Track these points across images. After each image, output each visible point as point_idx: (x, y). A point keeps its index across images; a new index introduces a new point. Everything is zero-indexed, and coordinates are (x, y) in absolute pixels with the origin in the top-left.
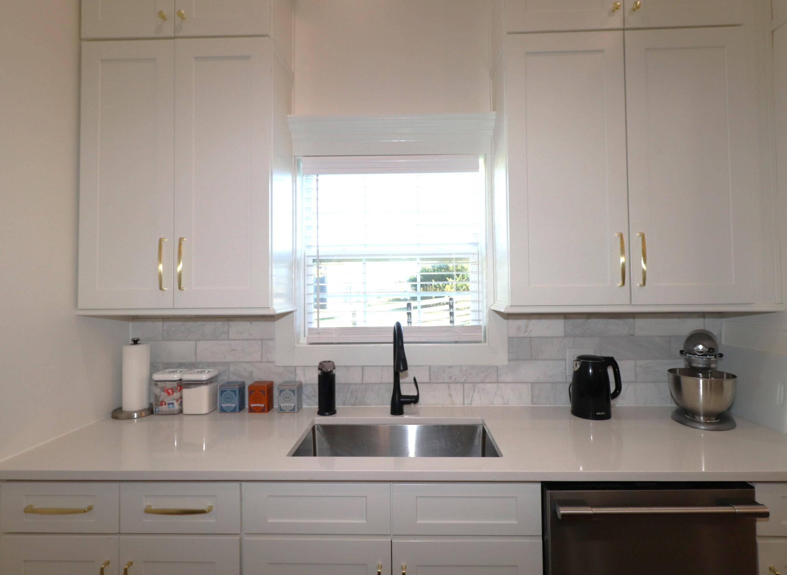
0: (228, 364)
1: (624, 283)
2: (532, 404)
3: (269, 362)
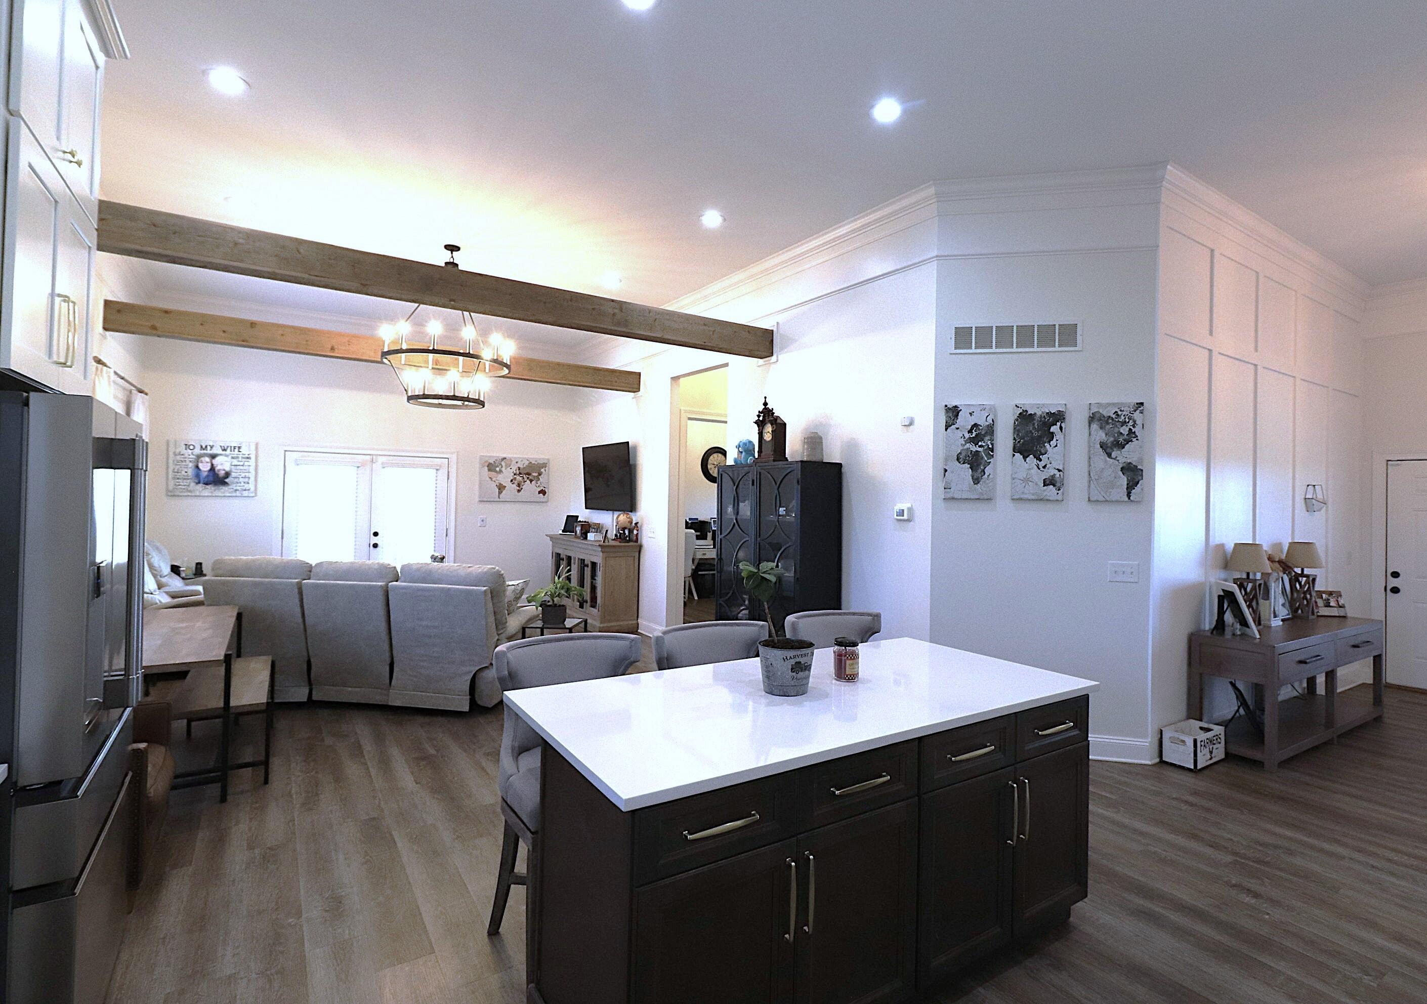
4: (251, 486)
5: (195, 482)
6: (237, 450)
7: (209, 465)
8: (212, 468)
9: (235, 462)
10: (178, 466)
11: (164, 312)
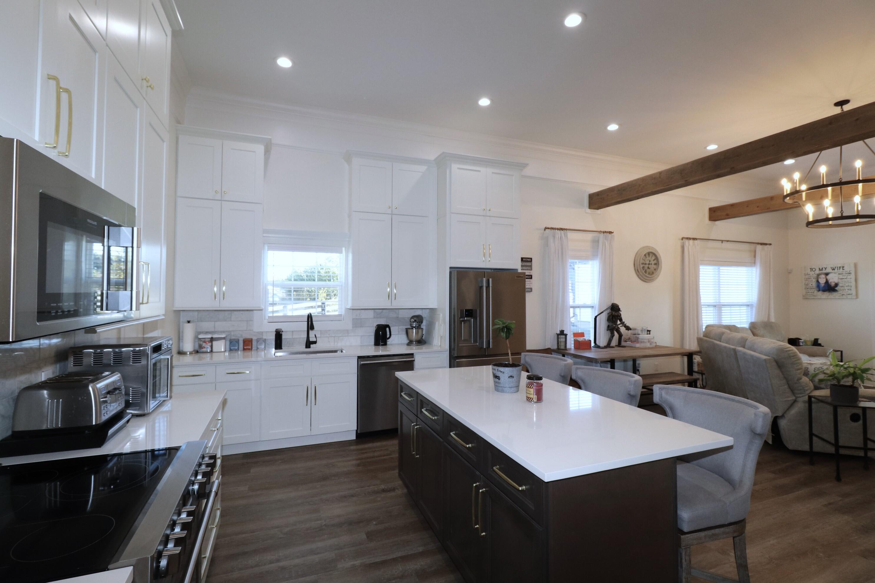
0: (230, 332)
1: (389, 299)
2: (361, 344)
3: (250, 330)
4: (853, 292)
5: (817, 290)
6: (841, 269)
7: (825, 279)
8: (827, 282)
9: (841, 277)
10: (807, 282)
11: (732, 205)
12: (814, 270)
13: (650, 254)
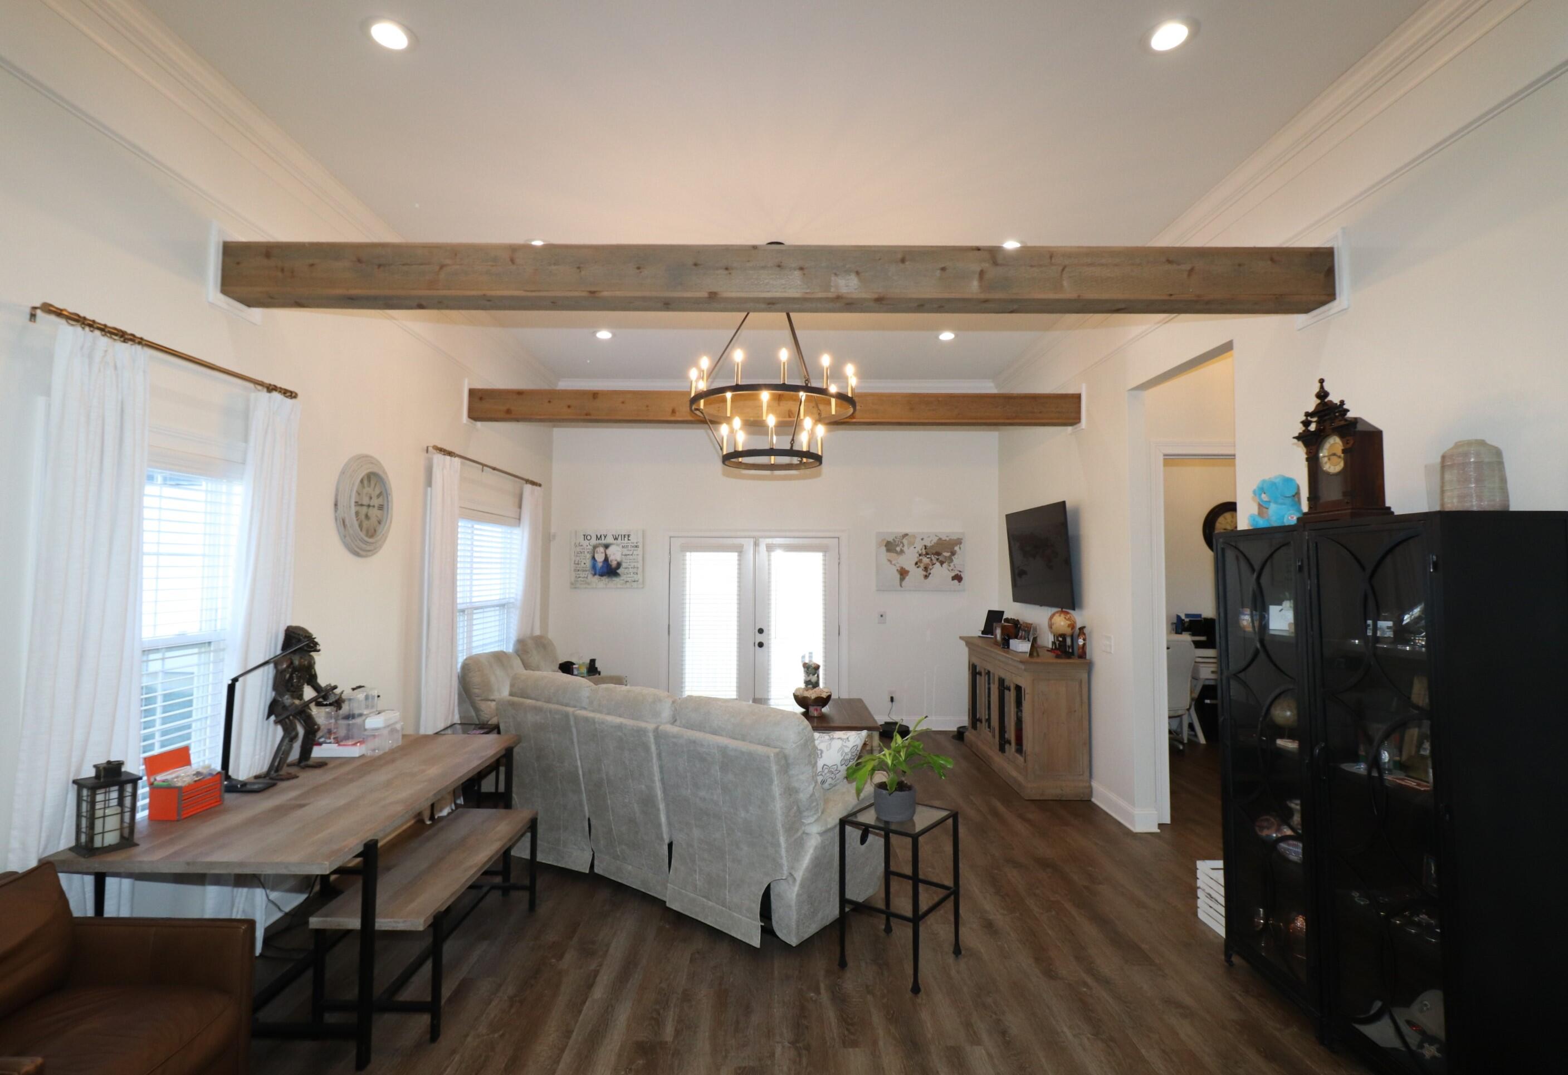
4: (640, 577)
5: (592, 574)
6: (626, 539)
7: (604, 555)
8: (606, 559)
9: (625, 551)
10: (578, 558)
11: (520, 393)
12: (589, 538)
13: (372, 476)
